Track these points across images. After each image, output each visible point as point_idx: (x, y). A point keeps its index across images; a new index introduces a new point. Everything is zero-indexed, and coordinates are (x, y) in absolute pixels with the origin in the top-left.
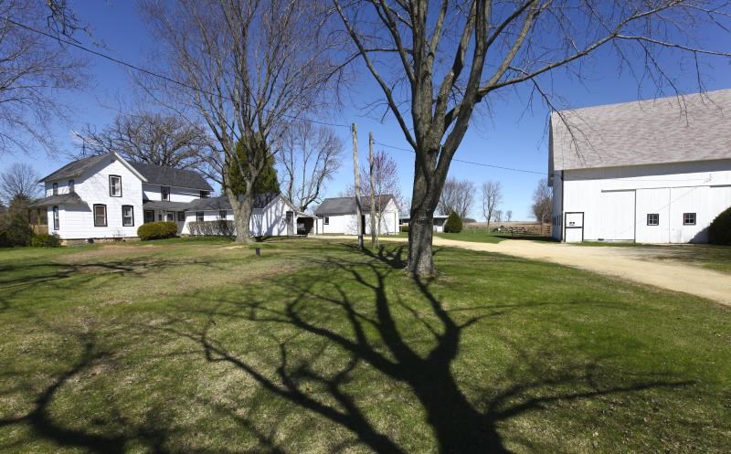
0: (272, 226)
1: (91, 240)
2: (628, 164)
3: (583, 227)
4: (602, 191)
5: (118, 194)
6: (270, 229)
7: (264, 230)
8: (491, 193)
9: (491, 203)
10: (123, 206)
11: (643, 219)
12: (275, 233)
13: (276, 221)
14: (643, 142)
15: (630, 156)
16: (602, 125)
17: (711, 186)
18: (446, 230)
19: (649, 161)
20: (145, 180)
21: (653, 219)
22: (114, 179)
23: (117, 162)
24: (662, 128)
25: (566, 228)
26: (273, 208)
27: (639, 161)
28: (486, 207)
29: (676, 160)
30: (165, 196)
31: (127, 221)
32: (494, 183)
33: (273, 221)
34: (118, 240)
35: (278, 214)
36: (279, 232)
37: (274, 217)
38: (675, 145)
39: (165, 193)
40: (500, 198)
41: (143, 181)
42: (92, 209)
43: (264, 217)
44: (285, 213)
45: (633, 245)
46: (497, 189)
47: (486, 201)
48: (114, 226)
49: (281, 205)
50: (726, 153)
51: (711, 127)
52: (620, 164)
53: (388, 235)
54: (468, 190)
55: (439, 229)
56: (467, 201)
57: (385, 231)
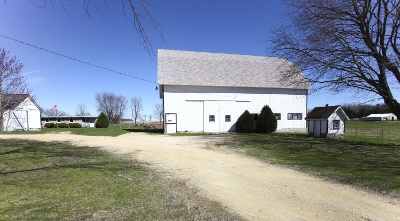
2: (199, 84)
3: (176, 123)
4: (187, 101)
8: (136, 104)
9: (137, 110)
11: (208, 119)
14: (206, 73)
15: (201, 80)
16: (186, 60)
17: (236, 101)
18: (97, 126)
19: (209, 84)
21: (212, 119)
24: (215, 67)
25: (166, 124)
27: (205, 84)
28: (134, 112)
29: (221, 85)
32: (138, 98)
38: (220, 77)
40: (142, 107)
45: (202, 134)
46: (140, 101)
47: (133, 108)
50: (241, 84)
51: (235, 70)
52: (195, 84)
53: (23, 131)
54: (123, 101)
55: (92, 125)
56: (122, 108)
57: (20, 128)
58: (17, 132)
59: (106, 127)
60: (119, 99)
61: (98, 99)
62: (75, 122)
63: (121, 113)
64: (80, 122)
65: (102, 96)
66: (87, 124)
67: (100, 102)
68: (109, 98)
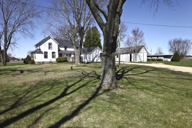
0: (94, 58)
1: (43, 62)
5: (51, 48)
6: (93, 59)
7: (91, 60)
10: (52, 52)
12: (95, 61)
13: (96, 57)
18: (172, 60)
20: (59, 44)
22: (50, 44)
23: (51, 39)
26: (95, 52)
30: (66, 49)
31: (53, 57)
33: (94, 56)
34: (51, 62)
35: (97, 54)
36: (97, 60)
37: (95, 55)
39: (66, 48)
41: (58, 45)
42: (44, 53)
43: (91, 55)
44: (99, 54)
48: (50, 58)
49: (98, 51)
53: (141, 62)
54: (188, 43)
55: (169, 60)
56: (187, 48)
57: (140, 61)
58: (139, 62)
59: (178, 61)
60: (185, 42)
61: (170, 43)
62: (159, 58)
63: (186, 52)
64: (162, 58)
65: (172, 41)
66: (166, 59)
67: (171, 45)
68: (178, 42)
